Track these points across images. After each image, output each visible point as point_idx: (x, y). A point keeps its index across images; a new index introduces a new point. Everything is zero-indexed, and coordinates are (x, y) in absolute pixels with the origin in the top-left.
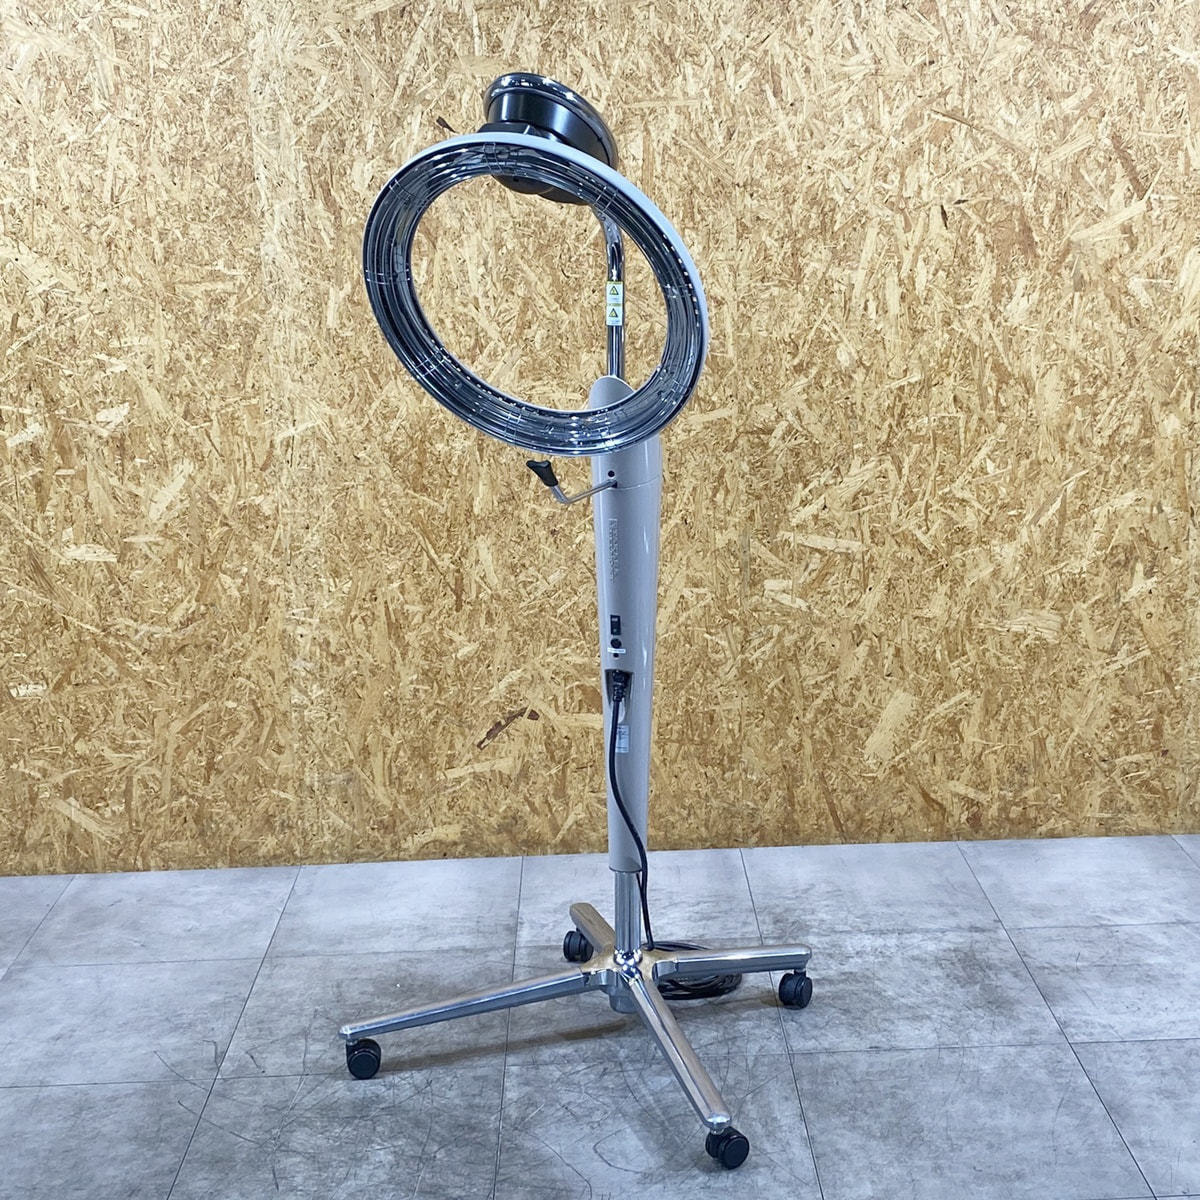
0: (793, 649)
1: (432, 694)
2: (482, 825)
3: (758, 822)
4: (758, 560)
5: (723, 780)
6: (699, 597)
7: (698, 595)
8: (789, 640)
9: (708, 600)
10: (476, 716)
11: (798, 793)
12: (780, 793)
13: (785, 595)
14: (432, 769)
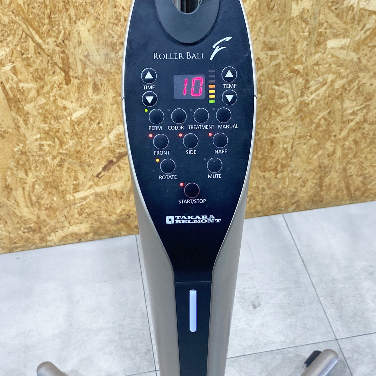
0: (340, 90)
1: (54, 147)
2: (105, 221)
3: (297, 199)
4: (325, 25)
5: (276, 178)
6: (272, 58)
7: (271, 56)
8: (339, 84)
9: (279, 60)
10: (92, 158)
11: (327, 180)
12: (314, 181)
13: (342, 51)
14: (63, 194)
